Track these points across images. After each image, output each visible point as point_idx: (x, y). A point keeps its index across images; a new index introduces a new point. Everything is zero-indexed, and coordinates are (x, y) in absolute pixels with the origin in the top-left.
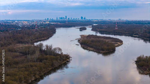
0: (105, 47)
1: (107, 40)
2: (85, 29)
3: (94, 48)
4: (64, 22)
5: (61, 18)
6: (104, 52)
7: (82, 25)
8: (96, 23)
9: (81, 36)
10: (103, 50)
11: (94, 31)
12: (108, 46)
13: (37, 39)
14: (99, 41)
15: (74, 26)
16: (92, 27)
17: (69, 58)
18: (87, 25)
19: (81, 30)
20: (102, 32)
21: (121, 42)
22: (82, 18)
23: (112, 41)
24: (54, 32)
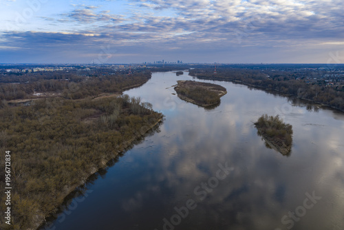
0: (209, 99)
1: (208, 88)
2: (182, 73)
3: (194, 100)
4: (161, 66)
5: (159, 62)
6: (207, 105)
7: (179, 69)
8: (192, 67)
9: (178, 82)
10: (205, 102)
11: (192, 75)
12: (211, 97)
13: (128, 85)
14: (199, 90)
15: (171, 70)
16: (189, 71)
17: (162, 117)
18: (184, 69)
19: (178, 74)
20: (199, 77)
21: (225, 90)
22: (178, 61)
23: (214, 89)
24: (149, 77)
